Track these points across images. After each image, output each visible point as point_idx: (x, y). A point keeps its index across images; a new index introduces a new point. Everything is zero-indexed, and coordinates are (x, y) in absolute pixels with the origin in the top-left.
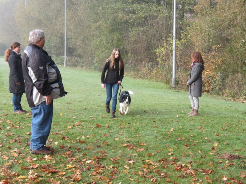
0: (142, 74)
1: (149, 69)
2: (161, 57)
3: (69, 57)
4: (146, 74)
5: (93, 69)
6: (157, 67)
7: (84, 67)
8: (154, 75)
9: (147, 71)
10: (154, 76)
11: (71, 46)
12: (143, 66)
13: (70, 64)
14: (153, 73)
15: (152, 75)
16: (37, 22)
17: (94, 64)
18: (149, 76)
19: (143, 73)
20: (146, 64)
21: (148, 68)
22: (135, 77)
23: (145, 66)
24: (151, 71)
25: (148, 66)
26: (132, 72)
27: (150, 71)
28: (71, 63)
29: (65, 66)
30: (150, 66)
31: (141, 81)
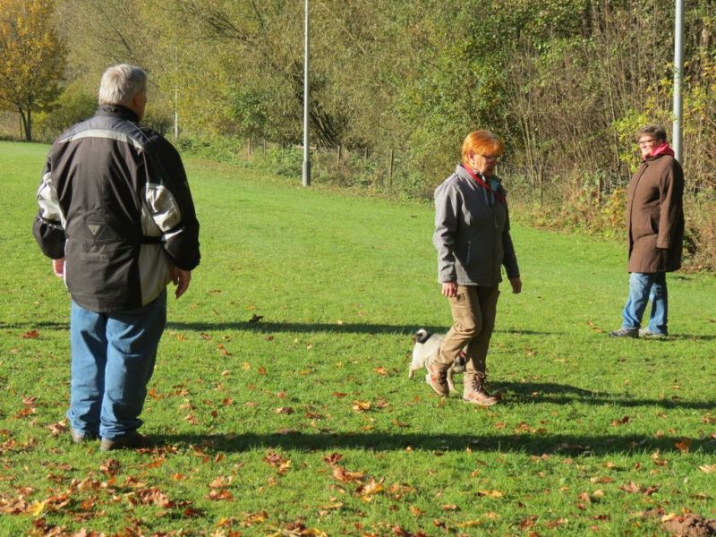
0: (568, 214)
1: (594, 195)
2: (633, 149)
3: (322, 149)
4: (584, 213)
5: (403, 195)
6: (624, 186)
7: (373, 188)
8: (612, 217)
9: (586, 202)
10: (610, 220)
11: (330, 109)
12: (574, 181)
13: (323, 174)
14: (607, 211)
15: (605, 218)
16: (211, 21)
17: (405, 175)
18: (595, 222)
19: (575, 210)
20: (586, 174)
21: (592, 190)
22: (544, 225)
23: (580, 185)
24: (600, 200)
25: (592, 183)
26: (537, 205)
27: (597, 200)
28: (329, 171)
29: (304, 182)
30: (598, 182)
31: (563, 239)
